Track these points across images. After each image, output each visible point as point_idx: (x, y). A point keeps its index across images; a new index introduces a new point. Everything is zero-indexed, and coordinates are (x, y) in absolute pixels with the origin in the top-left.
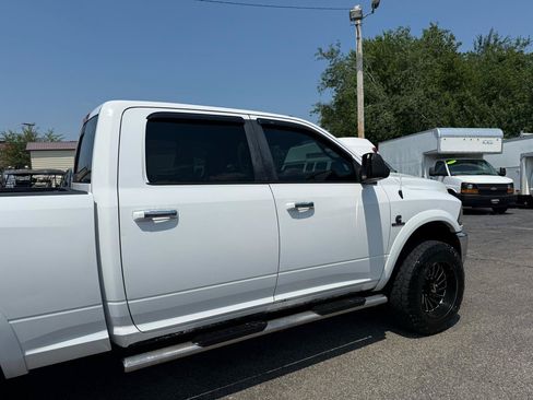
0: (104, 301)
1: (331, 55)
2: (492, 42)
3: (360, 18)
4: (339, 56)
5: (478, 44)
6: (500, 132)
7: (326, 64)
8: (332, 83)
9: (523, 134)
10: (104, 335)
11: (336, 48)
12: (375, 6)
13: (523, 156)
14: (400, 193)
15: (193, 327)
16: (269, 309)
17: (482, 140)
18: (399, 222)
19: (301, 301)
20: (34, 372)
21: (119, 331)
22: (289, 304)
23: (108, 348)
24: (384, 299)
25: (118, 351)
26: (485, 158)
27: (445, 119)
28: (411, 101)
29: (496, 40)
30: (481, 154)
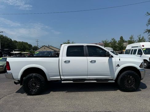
0: (60, 72)
10: (60, 77)
14: (120, 60)
15: (72, 79)
16: (86, 79)
18: (118, 65)
19: (94, 79)
20: (52, 81)
21: (62, 77)
22: (91, 79)
23: (60, 79)
24: (114, 81)
25: (61, 80)
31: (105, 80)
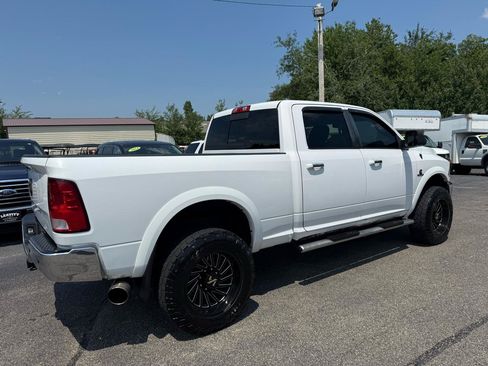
1: (288, 43)
2: (420, 34)
3: (322, 15)
4: (295, 44)
5: (408, 37)
6: (438, 113)
7: (284, 51)
8: (289, 68)
9: (454, 114)
11: (293, 37)
12: (334, 4)
13: (454, 133)
14: (421, 155)
17: (424, 119)
18: (421, 174)
21: (297, 230)
26: (425, 134)
27: (389, 101)
28: (360, 85)
29: (423, 33)
30: (423, 131)
31: (395, 222)
